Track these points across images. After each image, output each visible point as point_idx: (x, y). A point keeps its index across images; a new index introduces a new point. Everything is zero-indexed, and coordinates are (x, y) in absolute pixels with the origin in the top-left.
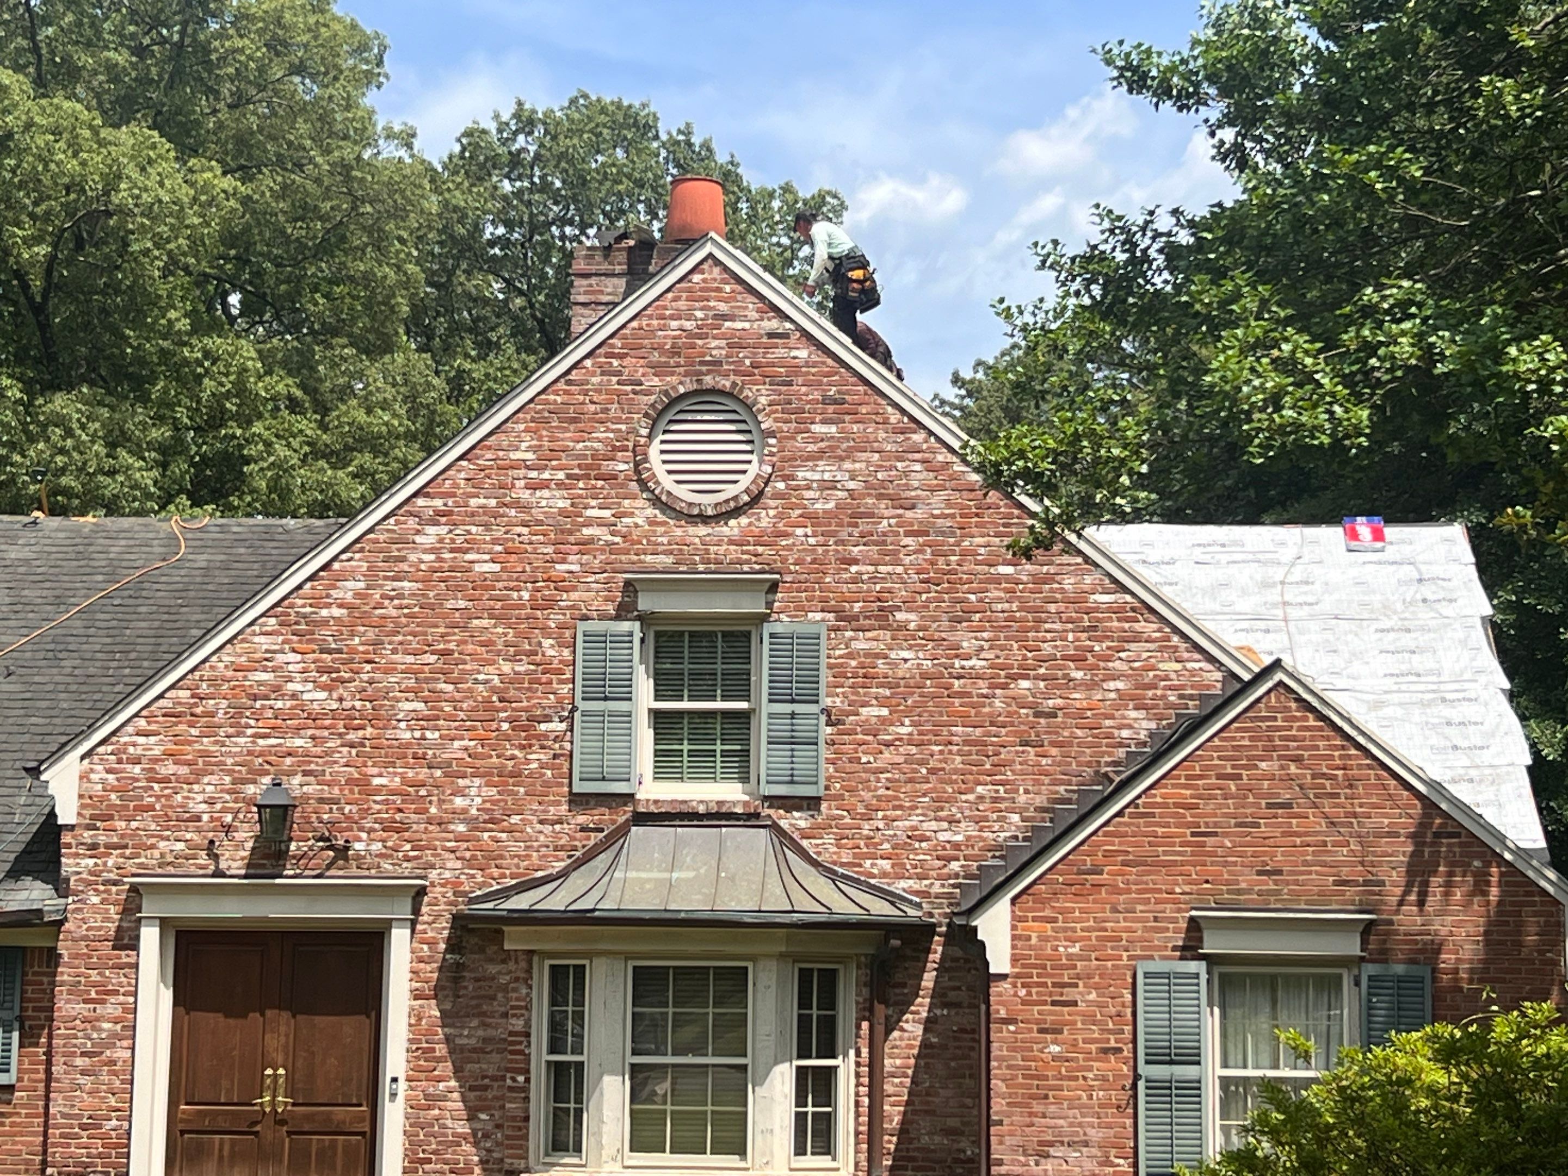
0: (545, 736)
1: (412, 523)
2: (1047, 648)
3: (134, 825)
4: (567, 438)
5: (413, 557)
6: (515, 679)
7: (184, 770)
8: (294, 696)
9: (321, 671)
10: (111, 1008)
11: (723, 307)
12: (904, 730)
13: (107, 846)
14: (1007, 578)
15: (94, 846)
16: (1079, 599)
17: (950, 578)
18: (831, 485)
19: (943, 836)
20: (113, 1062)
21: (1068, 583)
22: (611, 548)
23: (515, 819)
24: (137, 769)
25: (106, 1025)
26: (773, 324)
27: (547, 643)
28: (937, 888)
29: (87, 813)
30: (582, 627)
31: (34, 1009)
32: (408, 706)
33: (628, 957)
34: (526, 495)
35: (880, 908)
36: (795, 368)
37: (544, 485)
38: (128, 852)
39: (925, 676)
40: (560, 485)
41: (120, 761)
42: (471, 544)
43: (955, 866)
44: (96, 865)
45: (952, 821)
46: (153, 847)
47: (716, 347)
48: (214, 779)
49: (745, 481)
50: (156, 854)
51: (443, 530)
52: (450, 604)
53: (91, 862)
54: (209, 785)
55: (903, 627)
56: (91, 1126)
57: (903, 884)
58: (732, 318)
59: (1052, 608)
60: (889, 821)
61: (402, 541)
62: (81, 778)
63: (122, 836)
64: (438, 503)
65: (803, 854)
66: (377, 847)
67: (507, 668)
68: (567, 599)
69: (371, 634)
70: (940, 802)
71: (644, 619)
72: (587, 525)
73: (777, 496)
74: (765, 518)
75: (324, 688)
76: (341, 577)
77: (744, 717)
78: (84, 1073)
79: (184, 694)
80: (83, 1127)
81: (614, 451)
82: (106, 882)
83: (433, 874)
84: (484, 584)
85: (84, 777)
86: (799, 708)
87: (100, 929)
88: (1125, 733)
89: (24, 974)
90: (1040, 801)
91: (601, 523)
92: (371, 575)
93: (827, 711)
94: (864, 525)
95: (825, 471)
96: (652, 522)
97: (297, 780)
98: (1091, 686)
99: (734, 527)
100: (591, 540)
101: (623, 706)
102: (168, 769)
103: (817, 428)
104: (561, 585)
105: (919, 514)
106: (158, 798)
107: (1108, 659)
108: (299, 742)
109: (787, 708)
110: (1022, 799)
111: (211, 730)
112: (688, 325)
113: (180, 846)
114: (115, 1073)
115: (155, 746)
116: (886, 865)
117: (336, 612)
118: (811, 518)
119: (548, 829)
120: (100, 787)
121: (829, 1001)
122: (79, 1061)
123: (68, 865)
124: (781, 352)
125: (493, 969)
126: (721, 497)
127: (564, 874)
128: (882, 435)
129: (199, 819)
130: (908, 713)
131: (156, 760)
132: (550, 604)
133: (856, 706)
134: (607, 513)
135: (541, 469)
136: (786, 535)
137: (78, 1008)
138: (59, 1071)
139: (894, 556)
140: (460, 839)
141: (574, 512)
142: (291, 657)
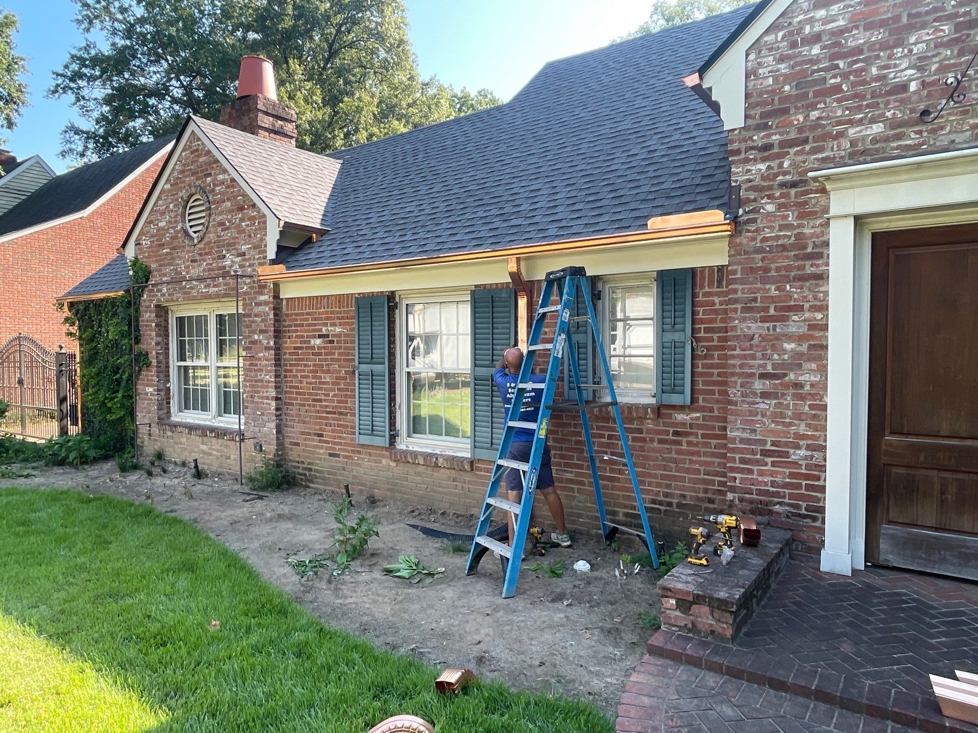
3: (815, 114)
7: (877, 36)
10: (796, 324)
13: (783, 144)
15: (767, 147)
20: (798, 385)
24: (816, 50)
25: (789, 346)
29: (758, 111)
31: (707, 330)
38: (808, 148)
41: (793, 45)
44: (769, 168)
46: (841, 135)
48: (926, 35)
50: (846, 144)
53: (763, 167)
54: (918, 44)
56: (775, 454)
62: (747, 76)
63: (800, 130)
78: (765, 395)
80: (765, 453)
82: (783, 185)
85: (751, 74)
87: (778, 238)
89: (694, 295)
102: (858, 38)
106: (845, 76)
113: (877, 128)
114: (802, 398)
120: (770, 81)
122: (759, 385)
123: (739, 175)
129: (904, 87)
131: (842, 31)
137: (754, 327)
138: (735, 393)
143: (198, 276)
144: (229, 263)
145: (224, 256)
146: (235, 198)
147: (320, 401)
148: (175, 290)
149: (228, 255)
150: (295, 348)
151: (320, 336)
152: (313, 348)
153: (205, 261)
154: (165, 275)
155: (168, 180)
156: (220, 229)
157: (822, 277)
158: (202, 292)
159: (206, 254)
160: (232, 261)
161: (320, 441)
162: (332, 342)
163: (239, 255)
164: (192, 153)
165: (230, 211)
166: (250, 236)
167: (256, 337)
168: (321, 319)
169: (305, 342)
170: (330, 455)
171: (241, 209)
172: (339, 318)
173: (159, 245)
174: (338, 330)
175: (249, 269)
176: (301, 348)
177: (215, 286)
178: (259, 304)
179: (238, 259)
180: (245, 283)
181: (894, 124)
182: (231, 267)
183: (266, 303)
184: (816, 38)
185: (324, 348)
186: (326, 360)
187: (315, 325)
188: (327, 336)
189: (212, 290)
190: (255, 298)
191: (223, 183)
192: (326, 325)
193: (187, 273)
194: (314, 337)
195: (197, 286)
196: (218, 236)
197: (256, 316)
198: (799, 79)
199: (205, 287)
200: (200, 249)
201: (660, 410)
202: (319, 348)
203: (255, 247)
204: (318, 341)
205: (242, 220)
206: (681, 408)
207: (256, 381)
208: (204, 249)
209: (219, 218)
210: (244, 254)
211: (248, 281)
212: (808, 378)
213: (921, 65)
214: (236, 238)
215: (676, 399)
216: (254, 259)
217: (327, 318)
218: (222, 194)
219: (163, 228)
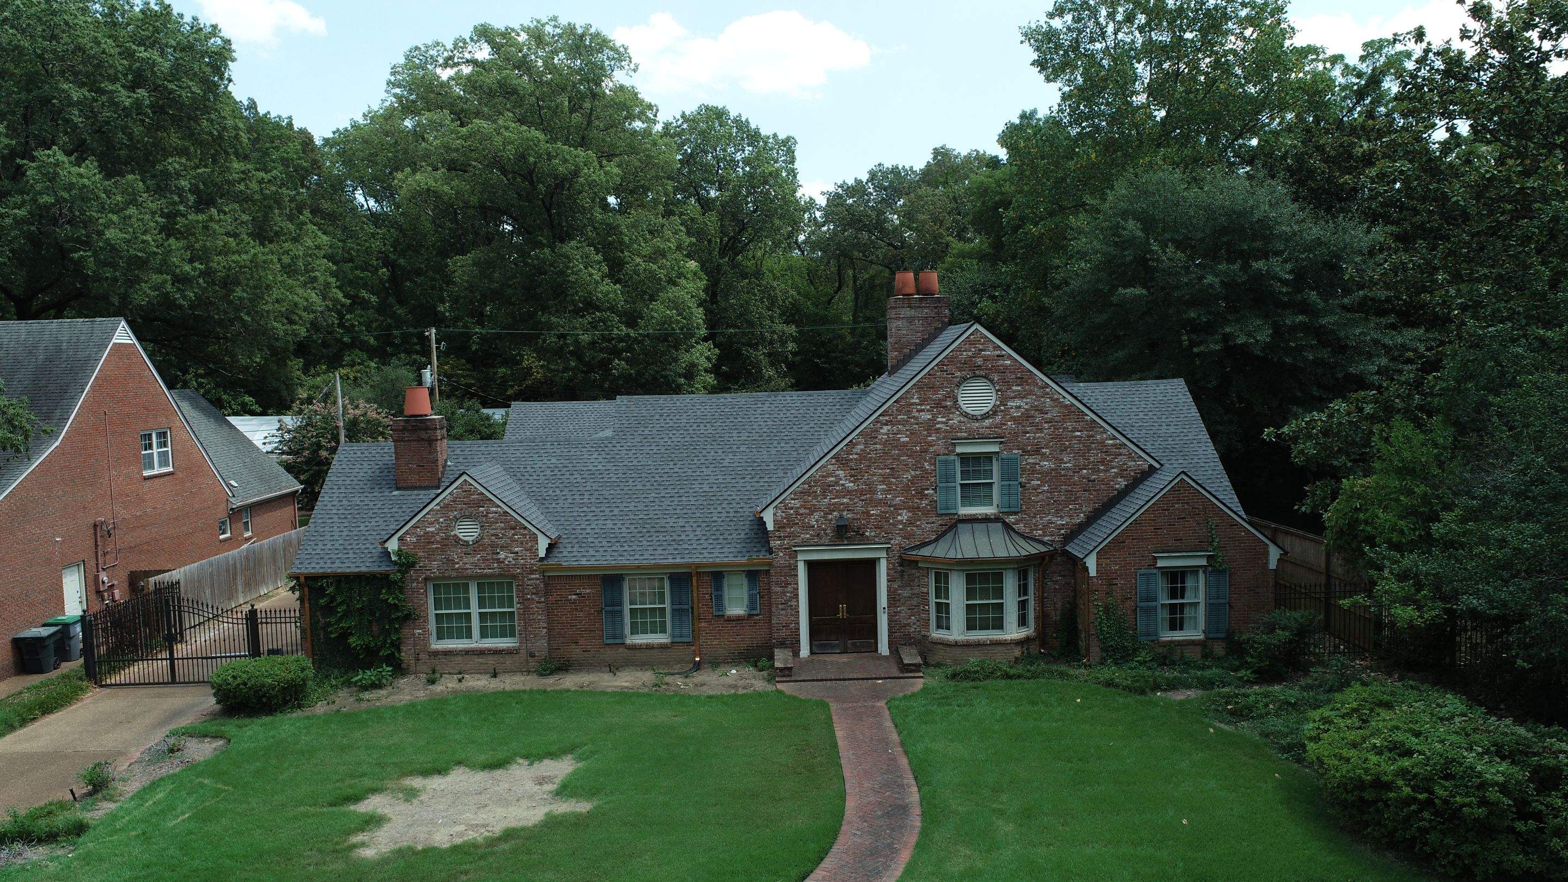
0: (927, 495)
1: (879, 425)
2: (1092, 459)
3: (792, 530)
4: (930, 394)
5: (880, 437)
6: (916, 476)
7: (807, 511)
8: (843, 485)
9: (851, 476)
10: (790, 588)
11: (981, 347)
12: (1046, 488)
13: (784, 537)
14: (1078, 436)
15: (780, 537)
16: (1102, 443)
17: (1059, 438)
18: (1019, 407)
19: (1059, 522)
20: (791, 606)
21: (1098, 437)
22: (946, 431)
23: (918, 523)
24: (792, 511)
25: (788, 595)
26: (998, 353)
27: (926, 464)
28: (1057, 539)
29: (777, 526)
30: (939, 458)
31: (763, 589)
32: (881, 487)
33: (964, 571)
34: (917, 414)
35: (1043, 549)
36: (1006, 367)
37: (922, 410)
38: (791, 538)
39: (1052, 470)
40: (928, 410)
41: (786, 509)
42: (899, 432)
43: (1063, 532)
44: (781, 543)
45: (1061, 517)
46: (799, 536)
47: (979, 361)
48: (818, 514)
49: (990, 406)
50: (801, 539)
51: (889, 427)
52: (893, 452)
53: (779, 542)
54: (816, 515)
55: (1044, 454)
56: (787, 626)
57: (1046, 538)
58: (984, 350)
59: (1093, 446)
60: (1041, 518)
61: (876, 431)
63: (789, 534)
64: (887, 418)
65: (1013, 530)
66: (873, 534)
67: (913, 473)
68: (932, 449)
69: (867, 463)
70: (1058, 511)
71: (958, 455)
72: (939, 423)
73: (1002, 411)
74: (998, 418)
75: (852, 482)
76: (856, 444)
77: (991, 484)
78: (782, 609)
79: (806, 486)
81: (946, 398)
82: (785, 549)
83: (892, 542)
84: (905, 445)
85: (774, 514)
86: (1011, 483)
87: (784, 564)
88: (1117, 486)
89: (759, 578)
90: (1090, 509)
91: (942, 423)
92: (866, 444)
93: (1020, 483)
94: (1031, 420)
95: (1017, 402)
96: (960, 422)
97: (845, 513)
98: (1106, 471)
99: (987, 422)
100: (939, 429)
101: (953, 484)
102: (802, 511)
103: (1014, 388)
104: (930, 444)
105: (1049, 416)
106: (800, 520)
107: (1112, 461)
108: (845, 500)
109: (1007, 483)
110: (1084, 509)
111: (815, 497)
112: (970, 354)
113: (808, 536)
114: (792, 609)
115: (796, 503)
116: (1040, 532)
117: (855, 456)
118: (1014, 419)
119: (929, 526)
120: (780, 518)
121: (1025, 578)
122: (780, 607)
123: (772, 544)
124: (1001, 362)
125: (914, 571)
126: (983, 412)
127: (936, 540)
128: (1036, 389)
129: (814, 527)
130: (1047, 482)
131: (798, 508)
132: (926, 451)
133: (1029, 481)
134: (944, 420)
135: (922, 405)
136: (1005, 425)
137: (779, 589)
138: (774, 609)
139: (1041, 430)
140: (900, 530)
141: (933, 419)
142: (841, 472)
143: (472, 563)
144: (503, 556)
146: (508, 522)
149: (501, 553)
150: (556, 601)
151: (575, 594)
152: (570, 600)
153: (479, 554)
154: (435, 561)
155: (437, 504)
156: (493, 538)
157: (797, 575)
159: (481, 551)
160: (506, 556)
161: (576, 645)
162: (583, 597)
163: (512, 553)
164: (464, 491)
165: (502, 529)
166: (521, 543)
167: (529, 597)
168: (576, 586)
169: (564, 597)
170: (584, 651)
171: (514, 529)
172: (589, 585)
173: (427, 542)
174: (588, 591)
175: (522, 561)
176: (561, 600)
177: (489, 569)
178: (532, 579)
179: (511, 555)
180: (518, 568)
181: (811, 535)
182: (505, 559)
183: (537, 579)
184: (792, 508)
185: (579, 600)
186: (579, 606)
187: (571, 589)
188: (580, 594)
189: (486, 571)
190: (528, 576)
191: (497, 513)
192: (579, 589)
193: (461, 560)
194: (571, 595)
195: (471, 568)
196: (492, 541)
197: (528, 585)
198: (788, 517)
200: (474, 547)
201: (750, 616)
202: (574, 600)
203: (526, 550)
204: (574, 597)
205: (514, 535)
206: (757, 615)
207: (529, 620)
208: (478, 547)
209: (492, 532)
210: (517, 553)
211: (521, 567)
212: (793, 603)
213: (817, 521)
214: (510, 544)
215: (754, 612)
217: (580, 585)
218: (496, 519)
219: (432, 532)
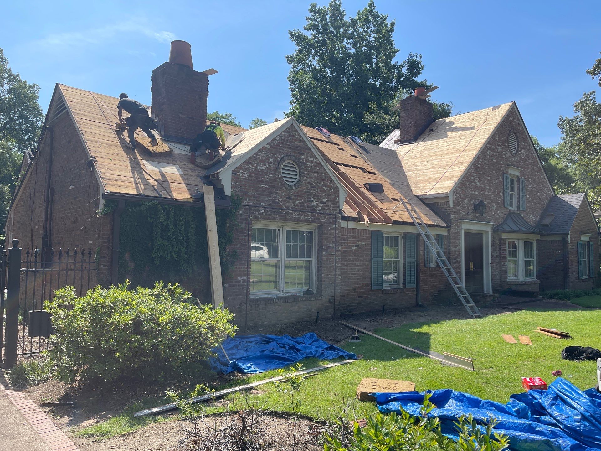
0: (501, 196)
1: (487, 149)
2: (540, 187)
3: (459, 208)
4: (501, 137)
5: (487, 156)
6: (498, 184)
7: (464, 197)
9: (478, 178)
11: (514, 116)
12: (530, 200)
14: (537, 175)
17: (533, 174)
18: (524, 154)
19: (533, 219)
20: (458, 261)
21: (541, 177)
22: (506, 160)
23: (498, 212)
24: (459, 195)
25: (457, 253)
27: (500, 177)
30: (504, 175)
33: (524, 240)
34: (497, 147)
37: (499, 145)
38: (458, 214)
39: (531, 190)
40: (501, 146)
42: (493, 155)
45: (534, 217)
46: (461, 213)
47: (514, 124)
49: (516, 151)
50: (462, 215)
51: (490, 151)
52: (491, 167)
53: (454, 216)
54: (467, 200)
55: (530, 181)
58: (515, 119)
59: (540, 180)
61: (486, 152)
63: (457, 210)
64: (489, 146)
66: (485, 216)
67: (497, 181)
68: (502, 169)
69: (483, 171)
70: (533, 213)
71: (509, 174)
72: (503, 155)
73: (519, 154)
74: (518, 158)
76: (480, 158)
81: (505, 141)
82: (456, 221)
83: (491, 222)
84: (494, 164)
85: (453, 196)
87: (455, 231)
88: (546, 203)
91: (505, 155)
92: (483, 159)
94: (526, 162)
95: (523, 151)
96: (509, 156)
98: (543, 195)
100: (504, 158)
101: (509, 191)
103: (522, 143)
104: (501, 166)
105: (530, 161)
106: (461, 202)
107: (544, 190)
109: (522, 194)
110: (539, 213)
111: (467, 188)
112: (511, 119)
113: (464, 213)
114: (458, 263)
115: (460, 190)
117: (480, 166)
118: (522, 160)
119: (501, 214)
120: (454, 199)
123: (451, 217)
124: (519, 127)
125: (498, 241)
126: (514, 153)
127: (505, 223)
129: (466, 208)
130: (530, 197)
132: (500, 170)
134: (505, 153)
136: (520, 162)
139: (528, 168)
140: (493, 215)
141: (502, 152)
142: (475, 174)
143: (293, 208)
145: (312, 201)
146: (320, 173)
147: (355, 274)
148: (273, 212)
149: (314, 201)
150: (344, 251)
151: (356, 246)
152: (352, 251)
153: (298, 200)
154: (263, 201)
156: (309, 186)
157: (459, 240)
158: (295, 217)
159: (300, 197)
160: (317, 205)
161: (354, 292)
162: (360, 248)
163: (321, 203)
164: (290, 136)
165: (316, 179)
166: (328, 195)
167: (331, 245)
168: (356, 238)
169: (349, 248)
170: (359, 297)
171: (323, 180)
172: (364, 239)
173: (258, 181)
174: (363, 243)
175: (328, 211)
176: (347, 251)
177: (305, 216)
179: (321, 205)
180: (325, 217)
182: (316, 207)
184: (458, 193)
185: (358, 251)
186: (358, 256)
187: (353, 241)
188: (358, 246)
189: (302, 217)
190: (331, 226)
191: (313, 163)
192: (358, 241)
193: (284, 204)
194: (353, 246)
195: (292, 213)
196: (308, 189)
197: (331, 234)
198: (457, 199)
199: (298, 215)
200: (295, 193)
202: (355, 251)
203: (331, 201)
204: (355, 248)
205: (324, 185)
207: (330, 267)
208: (298, 193)
209: (309, 180)
210: (324, 203)
211: (327, 217)
212: (459, 259)
213: (467, 204)
214: (320, 193)
216: (330, 206)
217: (358, 238)
218: (312, 168)
219: (262, 171)
